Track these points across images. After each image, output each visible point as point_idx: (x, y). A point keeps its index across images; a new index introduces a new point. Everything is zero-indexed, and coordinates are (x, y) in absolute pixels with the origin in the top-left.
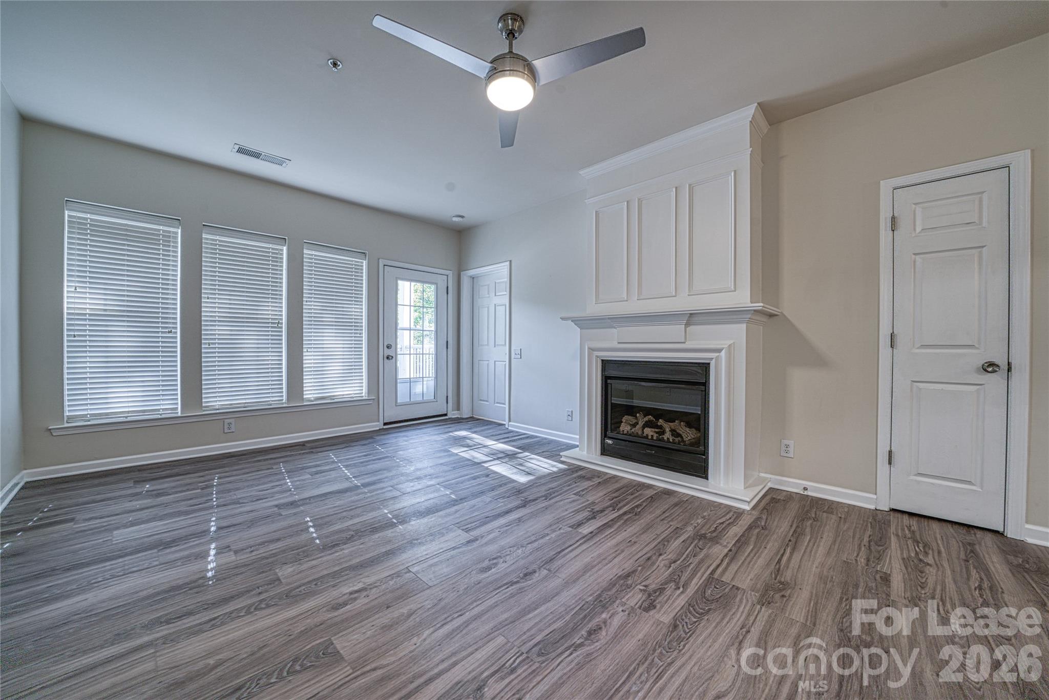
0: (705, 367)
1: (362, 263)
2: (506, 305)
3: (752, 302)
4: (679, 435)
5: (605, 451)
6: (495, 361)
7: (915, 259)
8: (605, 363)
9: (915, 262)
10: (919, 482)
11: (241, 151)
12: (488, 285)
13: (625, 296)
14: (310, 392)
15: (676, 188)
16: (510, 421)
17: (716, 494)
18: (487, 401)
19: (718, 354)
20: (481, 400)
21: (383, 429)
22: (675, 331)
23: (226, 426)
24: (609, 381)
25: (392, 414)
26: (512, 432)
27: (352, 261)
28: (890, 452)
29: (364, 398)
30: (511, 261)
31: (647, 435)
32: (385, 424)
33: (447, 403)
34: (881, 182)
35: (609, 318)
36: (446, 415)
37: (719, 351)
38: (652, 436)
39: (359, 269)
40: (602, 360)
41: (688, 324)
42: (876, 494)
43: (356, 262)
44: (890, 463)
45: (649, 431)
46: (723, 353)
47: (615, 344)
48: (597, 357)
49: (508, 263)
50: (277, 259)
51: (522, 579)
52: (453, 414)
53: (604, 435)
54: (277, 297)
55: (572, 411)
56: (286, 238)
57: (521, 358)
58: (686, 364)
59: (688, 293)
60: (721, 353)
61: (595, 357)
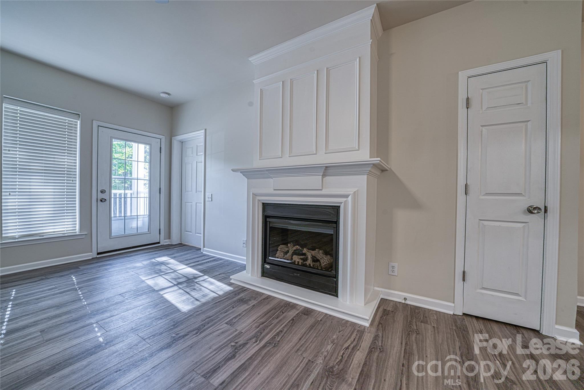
0: (336, 209)
1: (77, 122)
2: (202, 162)
3: (371, 157)
4: (318, 261)
5: (265, 274)
6: (196, 203)
7: (482, 129)
8: (265, 206)
9: (482, 132)
10: (482, 294)
12: (192, 148)
13: (280, 154)
14: (10, 231)
15: (317, 71)
16: (204, 247)
17: (344, 313)
18: (190, 232)
19: (346, 199)
20: (186, 231)
21: (96, 257)
22: (314, 180)
24: (268, 219)
25: (106, 245)
26: (205, 255)
27: (66, 120)
28: (464, 273)
29: (77, 233)
30: (206, 130)
31: (295, 261)
32: (98, 254)
33: (160, 234)
34: (459, 72)
35: (267, 170)
36: (159, 243)
37: (347, 196)
38: (298, 262)
39: (72, 128)
40: (263, 203)
41: (324, 176)
42: (454, 303)
43: (69, 121)
44: (464, 280)
45: (296, 258)
46: (350, 198)
47: (271, 191)
48: (259, 200)
49: (203, 131)
52: (164, 242)
53: (265, 260)
55: (246, 240)
57: (212, 201)
58: (322, 207)
59: (325, 152)
60: (348, 198)
61: (257, 200)
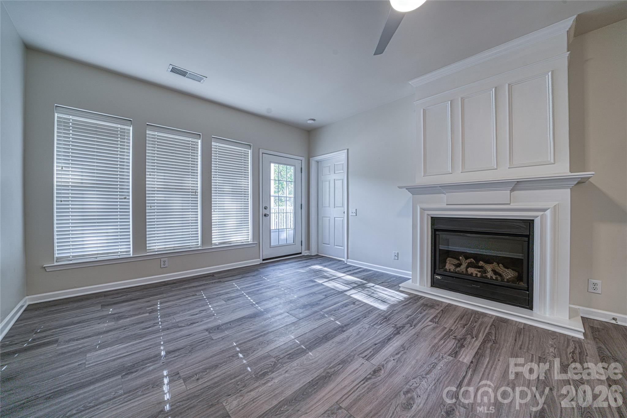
0: (530, 223)
1: (248, 151)
2: (343, 180)
3: (571, 171)
4: (500, 275)
5: (434, 284)
6: (335, 218)
8: (434, 220)
11: (174, 70)
12: (329, 167)
13: (450, 170)
14: (216, 239)
15: (496, 88)
16: (348, 258)
18: (328, 244)
19: (542, 213)
20: (324, 243)
21: (262, 263)
22: (503, 195)
23: (162, 263)
24: (437, 233)
25: (267, 253)
26: (351, 266)
27: (242, 150)
29: (250, 243)
30: (348, 149)
31: (472, 273)
32: (264, 260)
33: (302, 245)
35: (440, 186)
36: (301, 253)
37: (544, 210)
38: (476, 274)
39: (246, 155)
40: (432, 218)
41: (512, 190)
43: (244, 151)
45: (471, 270)
46: (548, 213)
47: (444, 206)
48: (428, 215)
49: (346, 151)
50: (195, 149)
51: (373, 375)
52: (305, 253)
53: (434, 271)
54: (194, 174)
55: (398, 253)
56: (201, 134)
57: (356, 215)
58: (511, 221)
59: (508, 167)
60: (546, 212)
61: (426, 215)
